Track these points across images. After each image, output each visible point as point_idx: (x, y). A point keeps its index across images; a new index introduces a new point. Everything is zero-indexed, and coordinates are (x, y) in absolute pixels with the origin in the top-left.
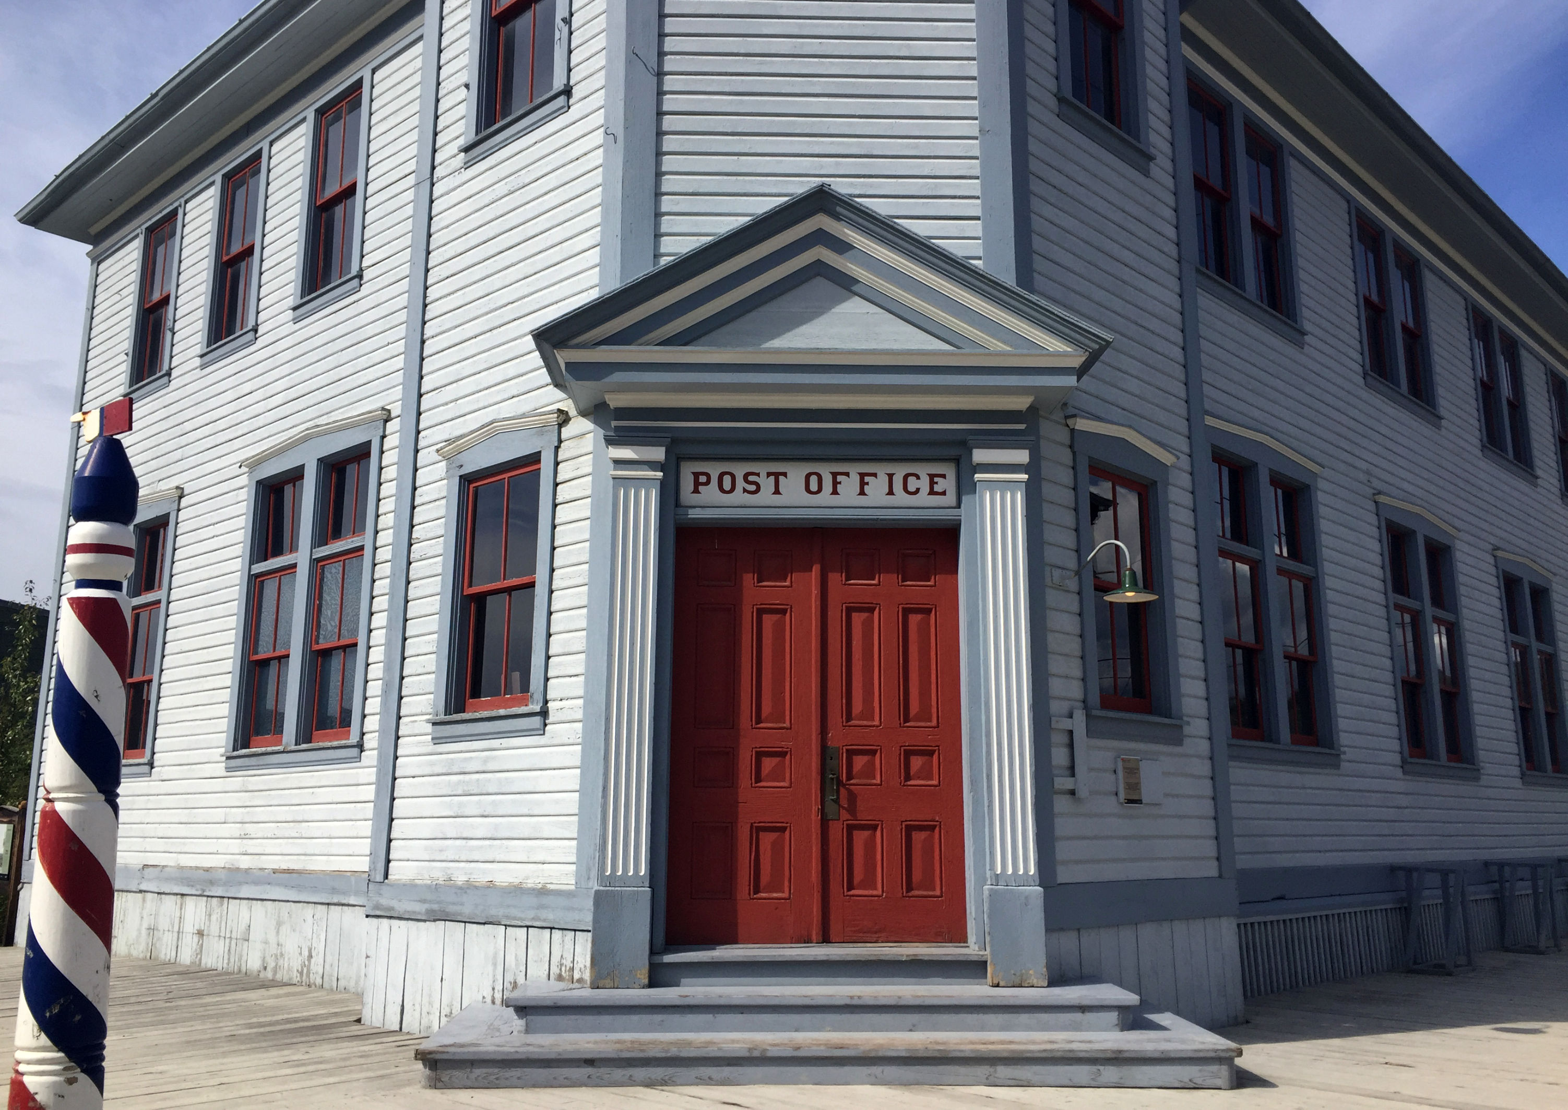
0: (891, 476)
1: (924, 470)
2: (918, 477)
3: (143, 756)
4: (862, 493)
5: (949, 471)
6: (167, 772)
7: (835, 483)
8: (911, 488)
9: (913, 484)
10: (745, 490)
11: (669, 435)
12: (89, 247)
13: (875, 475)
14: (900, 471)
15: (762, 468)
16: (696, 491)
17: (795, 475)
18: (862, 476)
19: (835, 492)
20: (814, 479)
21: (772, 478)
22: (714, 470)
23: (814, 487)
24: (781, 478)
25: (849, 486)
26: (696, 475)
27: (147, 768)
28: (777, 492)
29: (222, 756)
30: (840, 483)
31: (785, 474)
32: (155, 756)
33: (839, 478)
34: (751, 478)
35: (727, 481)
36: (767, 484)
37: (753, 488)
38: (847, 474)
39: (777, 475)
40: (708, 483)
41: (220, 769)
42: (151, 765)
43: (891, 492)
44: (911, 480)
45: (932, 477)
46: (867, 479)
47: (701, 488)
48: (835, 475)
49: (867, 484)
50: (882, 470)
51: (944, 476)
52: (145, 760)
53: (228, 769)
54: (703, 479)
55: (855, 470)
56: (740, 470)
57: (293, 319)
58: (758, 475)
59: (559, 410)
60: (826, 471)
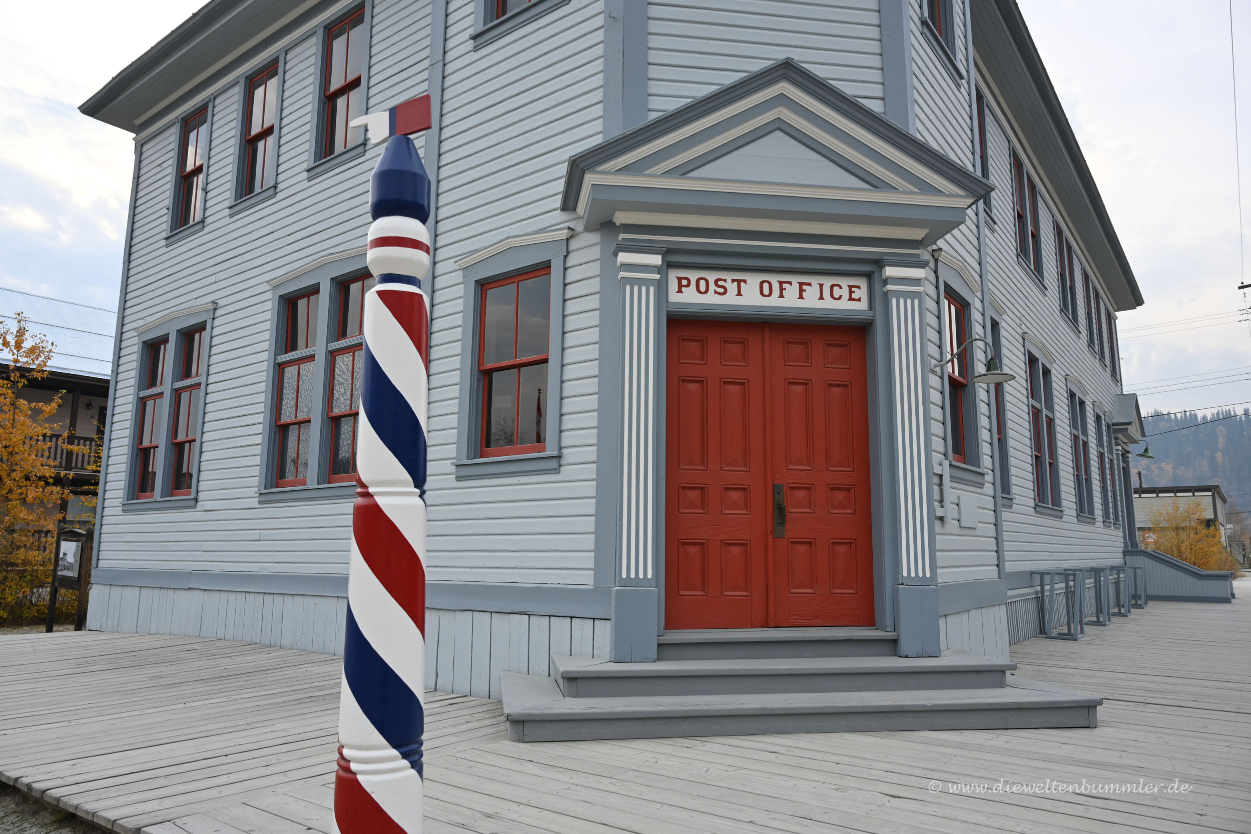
0: (821, 286)
1: (845, 282)
2: (841, 288)
3: (190, 494)
4: (801, 297)
5: (863, 283)
6: (209, 505)
7: (782, 290)
8: (836, 295)
9: (837, 292)
10: (716, 292)
11: (666, 246)
12: (134, 135)
13: (810, 284)
14: (828, 282)
15: (729, 276)
16: (680, 291)
17: (753, 281)
18: (801, 284)
19: (781, 296)
20: (766, 286)
21: (736, 283)
22: (693, 276)
23: (766, 291)
24: (742, 284)
25: (792, 291)
26: (680, 279)
27: (192, 503)
28: (739, 294)
29: (255, 493)
30: (785, 289)
31: (745, 281)
32: (199, 494)
33: (784, 286)
34: (720, 283)
35: (702, 284)
36: (732, 288)
37: (722, 290)
38: (790, 283)
39: (739, 282)
40: (688, 285)
41: (254, 502)
42: (196, 500)
43: (821, 298)
44: (836, 289)
45: (850, 287)
46: (804, 287)
47: (683, 289)
48: (781, 283)
49: (805, 290)
50: (815, 281)
51: (859, 287)
52: (192, 497)
53: (260, 502)
54: (684, 282)
55: (795, 280)
56: (712, 276)
57: (308, 178)
58: (725, 281)
59: (569, 228)
60: (774, 279)
